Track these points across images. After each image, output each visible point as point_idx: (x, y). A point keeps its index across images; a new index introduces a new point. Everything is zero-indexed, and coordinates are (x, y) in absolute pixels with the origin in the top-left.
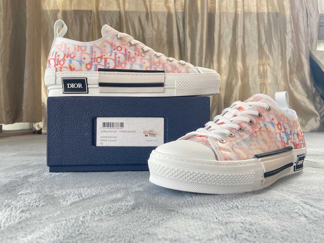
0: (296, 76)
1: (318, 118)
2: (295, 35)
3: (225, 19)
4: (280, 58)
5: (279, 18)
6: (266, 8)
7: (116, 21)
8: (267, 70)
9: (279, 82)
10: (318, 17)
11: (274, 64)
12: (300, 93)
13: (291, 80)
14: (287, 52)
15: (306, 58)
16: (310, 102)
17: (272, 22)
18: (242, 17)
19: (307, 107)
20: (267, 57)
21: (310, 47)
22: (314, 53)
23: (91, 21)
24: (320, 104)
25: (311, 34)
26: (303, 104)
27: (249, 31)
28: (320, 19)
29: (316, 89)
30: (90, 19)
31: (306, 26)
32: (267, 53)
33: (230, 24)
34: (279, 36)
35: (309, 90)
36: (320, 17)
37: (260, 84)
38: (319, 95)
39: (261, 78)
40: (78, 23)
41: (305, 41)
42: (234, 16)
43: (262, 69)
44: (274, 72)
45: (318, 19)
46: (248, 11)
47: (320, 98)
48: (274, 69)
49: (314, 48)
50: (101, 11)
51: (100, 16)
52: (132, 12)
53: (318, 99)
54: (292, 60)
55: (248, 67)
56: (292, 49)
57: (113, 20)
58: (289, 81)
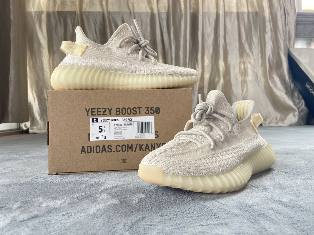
0: (275, 73)
1: (297, 113)
2: (274, 33)
3: (207, 19)
4: (260, 55)
5: (258, 17)
6: (246, 7)
7: (100, 22)
8: (247, 68)
9: (259, 79)
10: (295, 15)
11: (255, 61)
12: (279, 89)
13: (271, 77)
14: (267, 49)
15: (285, 55)
16: (288, 98)
17: (252, 21)
18: (223, 16)
19: (285, 103)
20: (248, 55)
21: (288, 44)
22: (292, 50)
23: (75, 21)
24: (298, 99)
25: (289, 32)
26: (282, 100)
27: (230, 30)
28: (297, 18)
29: (295, 84)
30: (74, 20)
31: (284, 25)
32: (248, 51)
33: (212, 24)
34: (259, 34)
35: (288, 86)
36: (297, 15)
37: (242, 82)
38: (297, 90)
39: (242, 75)
40: (62, 24)
41: (283, 39)
42: (215, 16)
43: (242, 66)
44: (255, 69)
45: (295, 18)
46: (228, 11)
47: (298, 94)
48: (254, 67)
49: (292, 46)
50: (84, 12)
51: (84, 17)
52: (115, 13)
53: (296, 94)
54: (271, 57)
55: (230, 65)
56: (271, 47)
57: (97, 20)
58: (268, 78)
